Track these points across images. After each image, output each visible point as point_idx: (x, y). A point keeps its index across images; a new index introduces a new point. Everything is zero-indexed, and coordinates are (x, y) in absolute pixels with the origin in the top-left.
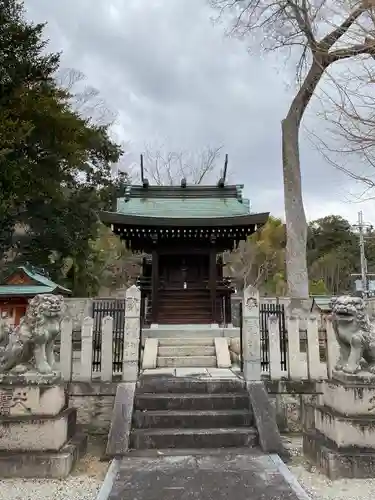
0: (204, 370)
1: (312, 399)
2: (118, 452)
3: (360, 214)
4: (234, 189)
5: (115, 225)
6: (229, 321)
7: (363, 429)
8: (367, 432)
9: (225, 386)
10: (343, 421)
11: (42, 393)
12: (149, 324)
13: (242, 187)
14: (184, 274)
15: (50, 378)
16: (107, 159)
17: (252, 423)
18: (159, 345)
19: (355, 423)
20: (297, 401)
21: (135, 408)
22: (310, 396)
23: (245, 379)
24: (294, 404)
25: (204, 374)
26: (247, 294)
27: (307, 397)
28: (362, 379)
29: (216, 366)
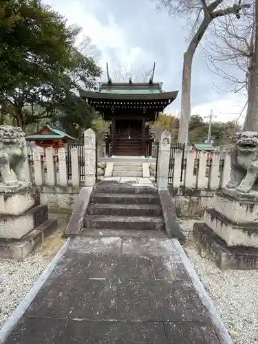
0: (135, 179)
1: (197, 199)
2: (73, 233)
3: (212, 110)
4: (157, 84)
5: (88, 98)
6: (150, 155)
7: (249, 235)
8: (252, 236)
9: (146, 190)
10: (236, 228)
11: (6, 199)
12: (111, 155)
13: (162, 83)
14: (129, 131)
15: (15, 188)
16: (95, 75)
17: (161, 214)
18: (114, 166)
19: (244, 230)
20: (188, 200)
21: (91, 202)
22: (196, 198)
23: (157, 187)
24: (186, 202)
25: (135, 182)
26: (163, 136)
27: (194, 198)
28: (253, 197)
29: (142, 177)
